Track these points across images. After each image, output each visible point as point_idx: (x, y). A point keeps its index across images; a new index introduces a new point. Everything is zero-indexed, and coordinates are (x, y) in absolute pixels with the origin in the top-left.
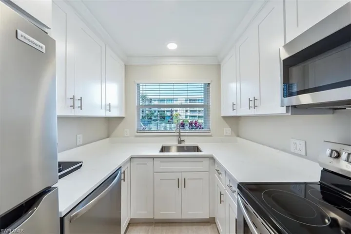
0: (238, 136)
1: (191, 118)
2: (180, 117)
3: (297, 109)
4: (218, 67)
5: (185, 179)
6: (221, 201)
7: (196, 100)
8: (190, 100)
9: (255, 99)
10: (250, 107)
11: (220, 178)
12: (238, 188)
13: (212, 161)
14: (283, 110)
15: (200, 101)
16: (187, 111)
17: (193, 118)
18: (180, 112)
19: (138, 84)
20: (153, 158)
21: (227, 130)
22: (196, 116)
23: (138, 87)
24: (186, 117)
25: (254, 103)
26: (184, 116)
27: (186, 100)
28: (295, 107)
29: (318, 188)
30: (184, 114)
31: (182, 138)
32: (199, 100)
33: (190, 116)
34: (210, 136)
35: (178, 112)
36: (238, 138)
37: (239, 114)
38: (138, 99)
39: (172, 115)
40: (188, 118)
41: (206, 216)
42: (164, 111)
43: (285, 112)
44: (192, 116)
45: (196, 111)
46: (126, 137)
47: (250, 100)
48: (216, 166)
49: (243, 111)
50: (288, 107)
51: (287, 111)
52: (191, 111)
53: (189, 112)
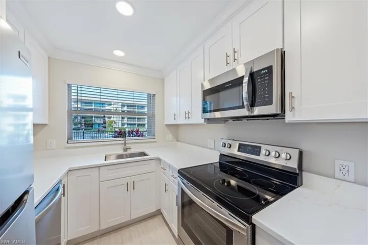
0: (178, 141)
1: (129, 126)
2: (115, 125)
3: (209, 121)
4: (163, 80)
5: (134, 182)
6: (166, 190)
7: (135, 106)
8: (128, 106)
9: (189, 113)
10: (186, 118)
11: (164, 173)
12: (178, 173)
13: (158, 162)
14: (202, 121)
15: (140, 108)
16: (123, 118)
17: (132, 126)
18: (115, 119)
19: (69, 84)
20: (99, 167)
21: (170, 136)
22: (135, 124)
23: (68, 87)
24: (123, 124)
25: (188, 115)
26: (120, 124)
27: (123, 105)
28: (208, 119)
29: (218, 165)
30: (120, 122)
31: (128, 146)
32: (138, 106)
33: (128, 124)
34: (155, 142)
35: (112, 119)
36: (178, 142)
37: (179, 123)
38: (68, 102)
39: (105, 123)
40: (126, 126)
41: (153, 209)
42: (92, 117)
43: (203, 122)
44: (130, 124)
45: (135, 118)
46: (50, 150)
47: (186, 113)
48: (162, 165)
49: (181, 121)
50: (205, 119)
51: (205, 122)
52: (128, 118)
53: (126, 119)
